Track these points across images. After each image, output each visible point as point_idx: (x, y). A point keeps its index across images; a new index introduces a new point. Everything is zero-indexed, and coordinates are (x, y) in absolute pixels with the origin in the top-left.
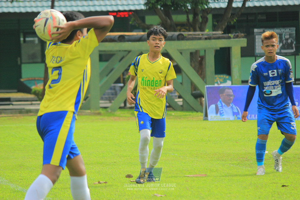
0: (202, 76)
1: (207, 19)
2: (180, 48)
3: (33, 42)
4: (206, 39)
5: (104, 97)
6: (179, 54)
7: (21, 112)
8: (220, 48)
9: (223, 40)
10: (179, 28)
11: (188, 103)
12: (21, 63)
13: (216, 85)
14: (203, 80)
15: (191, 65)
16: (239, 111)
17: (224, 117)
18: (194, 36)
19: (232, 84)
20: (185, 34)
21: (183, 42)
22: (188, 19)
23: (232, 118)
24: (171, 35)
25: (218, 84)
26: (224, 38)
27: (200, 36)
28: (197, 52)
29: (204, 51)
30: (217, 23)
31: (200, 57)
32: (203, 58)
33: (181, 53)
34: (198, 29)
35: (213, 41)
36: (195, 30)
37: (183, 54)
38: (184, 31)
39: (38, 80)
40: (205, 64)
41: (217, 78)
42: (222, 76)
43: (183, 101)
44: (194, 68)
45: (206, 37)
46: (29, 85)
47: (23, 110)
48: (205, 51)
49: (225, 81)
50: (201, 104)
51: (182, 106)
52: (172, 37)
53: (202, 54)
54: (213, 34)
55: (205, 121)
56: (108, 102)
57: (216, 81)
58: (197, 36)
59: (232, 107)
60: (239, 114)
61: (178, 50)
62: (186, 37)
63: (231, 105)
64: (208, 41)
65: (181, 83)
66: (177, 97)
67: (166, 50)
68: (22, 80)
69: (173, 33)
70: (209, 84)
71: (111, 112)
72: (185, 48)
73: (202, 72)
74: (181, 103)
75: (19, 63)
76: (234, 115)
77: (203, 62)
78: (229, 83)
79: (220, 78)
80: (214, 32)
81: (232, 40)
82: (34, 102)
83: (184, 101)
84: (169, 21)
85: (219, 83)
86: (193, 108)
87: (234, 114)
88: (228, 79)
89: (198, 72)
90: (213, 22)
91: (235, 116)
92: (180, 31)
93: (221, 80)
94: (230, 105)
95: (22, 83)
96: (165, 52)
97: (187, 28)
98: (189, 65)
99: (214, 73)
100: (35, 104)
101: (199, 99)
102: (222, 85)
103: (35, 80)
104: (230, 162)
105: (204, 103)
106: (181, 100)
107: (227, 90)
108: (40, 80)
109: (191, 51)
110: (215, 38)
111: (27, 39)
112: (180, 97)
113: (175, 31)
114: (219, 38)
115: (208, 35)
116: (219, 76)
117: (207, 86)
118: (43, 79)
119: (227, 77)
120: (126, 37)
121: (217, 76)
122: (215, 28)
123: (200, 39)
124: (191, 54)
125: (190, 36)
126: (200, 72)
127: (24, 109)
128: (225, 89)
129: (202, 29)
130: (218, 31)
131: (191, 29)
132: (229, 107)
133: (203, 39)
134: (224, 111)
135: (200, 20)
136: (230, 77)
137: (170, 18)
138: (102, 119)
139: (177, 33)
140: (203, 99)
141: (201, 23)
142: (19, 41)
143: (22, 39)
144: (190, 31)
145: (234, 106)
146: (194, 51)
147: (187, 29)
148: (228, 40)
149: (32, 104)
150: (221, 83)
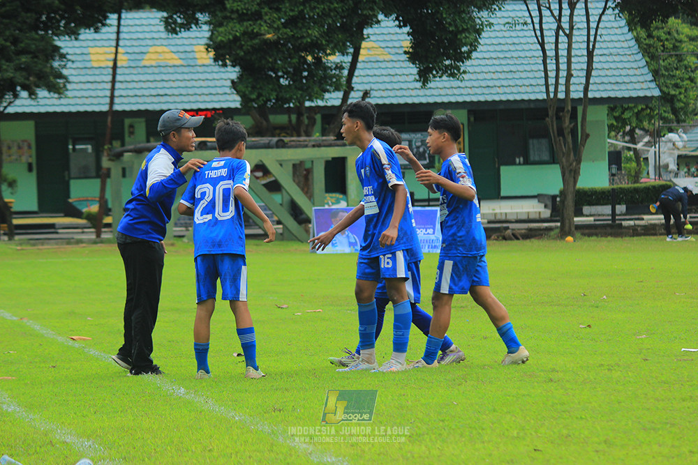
0: (309, 195)
1: (315, 120)
2: (280, 159)
3: (85, 150)
4: (314, 146)
5: (178, 222)
6: (279, 166)
7: (69, 242)
8: (333, 159)
9: (337, 148)
10: (278, 131)
11: (289, 230)
12: (70, 178)
13: (326, 207)
14: (310, 199)
15: (294, 181)
16: (357, 240)
17: (337, 248)
18: (298, 143)
19: (348, 205)
20: (286, 139)
21: (283, 150)
22: (290, 121)
23: (347, 250)
24: (267, 141)
25: (329, 206)
26: (338, 146)
27: (306, 143)
28: (302, 163)
29: (310, 163)
30: (329, 124)
31: (306, 170)
32: (309, 172)
33: (281, 165)
34: (303, 133)
35: (323, 149)
36: (299, 135)
37: (284, 165)
38: (284, 137)
39: (92, 200)
40: (313, 179)
41: (328, 198)
42: (334, 195)
43: (283, 228)
44: (298, 184)
45: (313, 143)
46: (79, 207)
47: (72, 240)
48: (312, 162)
49: (338, 202)
50: (307, 231)
51: (281, 234)
52: (269, 143)
53: (308, 165)
54: (323, 140)
55: (313, 254)
56: (183, 229)
57: (326, 201)
58: (302, 143)
59: (348, 236)
60: (357, 245)
61: (277, 161)
62: (287, 143)
63: (347, 233)
64: (316, 149)
65: (281, 205)
66: (275, 223)
67: (261, 161)
68: (70, 200)
69: (270, 138)
70: (317, 206)
71: (188, 242)
72: (286, 158)
73: (308, 189)
74: (281, 231)
75: (67, 178)
76: (350, 246)
77: (310, 177)
78: (343, 205)
79: (331, 197)
80: (324, 138)
81: (348, 147)
82: (86, 230)
83: (285, 227)
84: (265, 123)
85: (330, 204)
86: (296, 237)
87: (351, 244)
88: (342, 199)
89: (303, 190)
90: (323, 124)
91: (352, 247)
92: (279, 135)
93: (333, 201)
94: (345, 233)
95: (70, 204)
96: (261, 163)
97: (289, 132)
98: (291, 180)
99: (324, 191)
100: (87, 232)
101: (303, 225)
102: (333, 207)
103: (87, 201)
104: (347, 308)
105: (311, 231)
106: (281, 226)
107: (341, 214)
108: (95, 200)
109: (294, 162)
110: (325, 146)
111: (78, 147)
112: (279, 222)
113: (273, 136)
114: (330, 145)
115: (315, 141)
116: (331, 195)
117: (316, 208)
118: (98, 199)
119: (341, 196)
120: (208, 144)
121: (327, 195)
122: (324, 132)
123: (306, 146)
124: (294, 166)
125: (293, 143)
126: (306, 190)
127: (73, 238)
128: (339, 212)
129: (308, 134)
130: (329, 136)
131: (294, 133)
132: (344, 236)
133: (310, 147)
134: (337, 241)
135: (306, 121)
136: (345, 197)
137: (267, 120)
138: (176, 252)
139: (275, 139)
140: (310, 226)
141: (307, 126)
142: (68, 149)
143: (71, 147)
144: (292, 136)
145: (350, 234)
146: (298, 162)
147: (287, 134)
148: (343, 148)
149: (83, 232)
150: (333, 204)
